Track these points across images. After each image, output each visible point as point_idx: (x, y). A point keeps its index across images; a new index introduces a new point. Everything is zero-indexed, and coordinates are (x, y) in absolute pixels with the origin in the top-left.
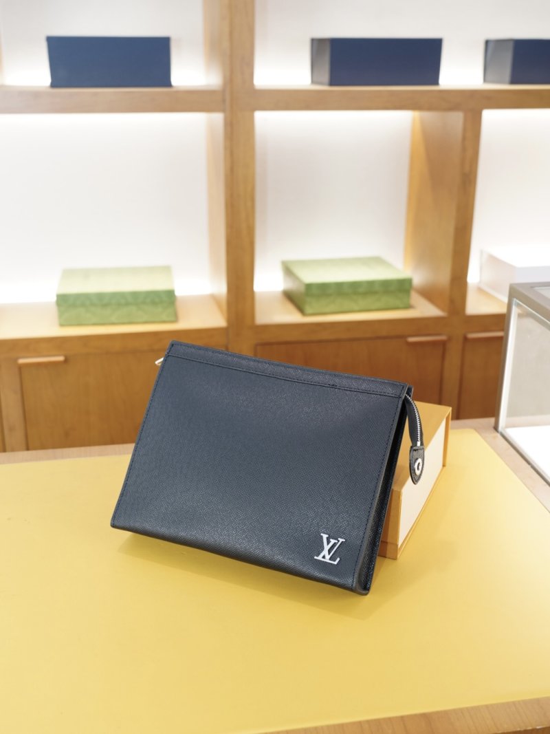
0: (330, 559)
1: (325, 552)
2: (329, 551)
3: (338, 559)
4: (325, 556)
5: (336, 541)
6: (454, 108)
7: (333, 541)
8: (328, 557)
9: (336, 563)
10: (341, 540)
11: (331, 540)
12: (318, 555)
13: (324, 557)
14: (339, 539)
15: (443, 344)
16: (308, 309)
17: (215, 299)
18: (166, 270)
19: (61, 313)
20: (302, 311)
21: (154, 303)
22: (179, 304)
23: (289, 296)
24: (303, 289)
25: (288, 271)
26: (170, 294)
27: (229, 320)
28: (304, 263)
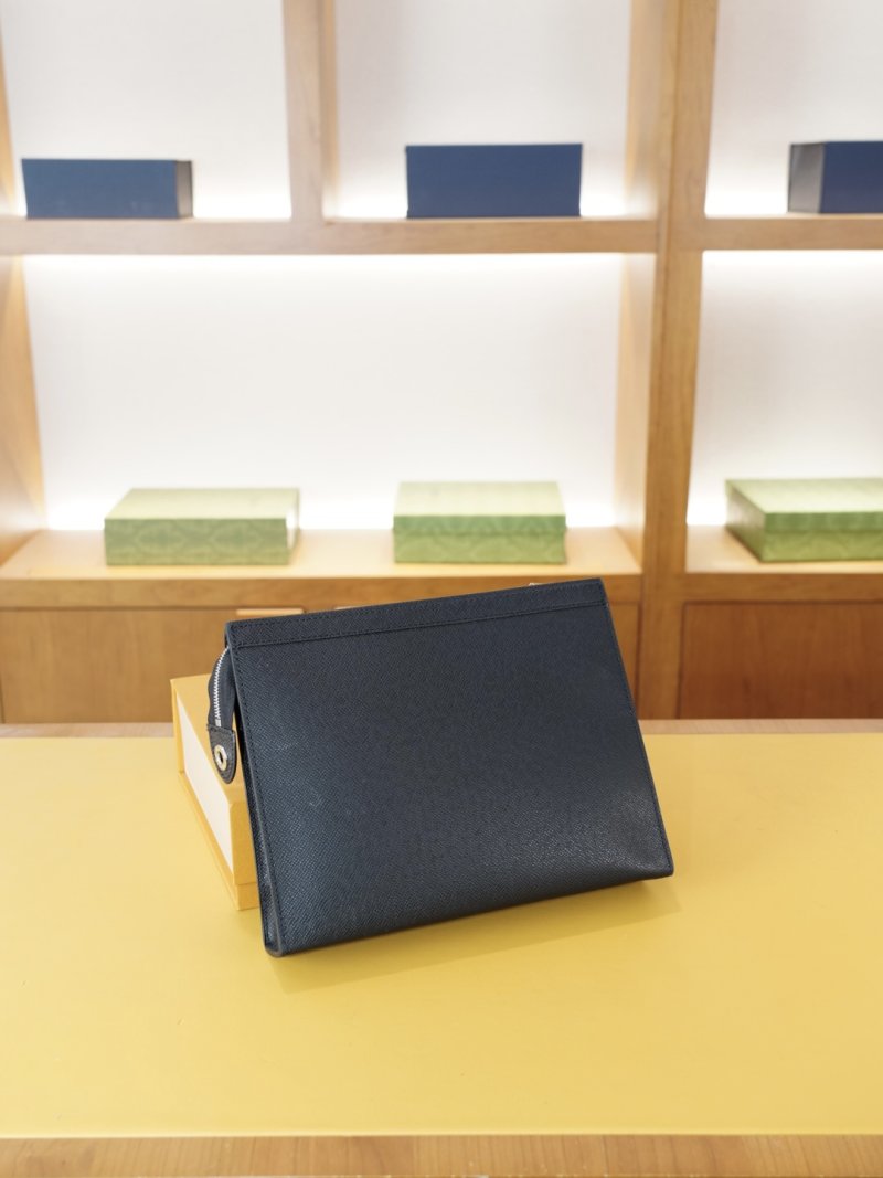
16: (768, 554)
17: (621, 533)
18: (551, 487)
19: (398, 544)
20: (757, 555)
21: (534, 534)
22: (568, 536)
23: (736, 534)
24: (761, 522)
25: (736, 494)
26: (559, 522)
27: (645, 564)
28: (761, 484)
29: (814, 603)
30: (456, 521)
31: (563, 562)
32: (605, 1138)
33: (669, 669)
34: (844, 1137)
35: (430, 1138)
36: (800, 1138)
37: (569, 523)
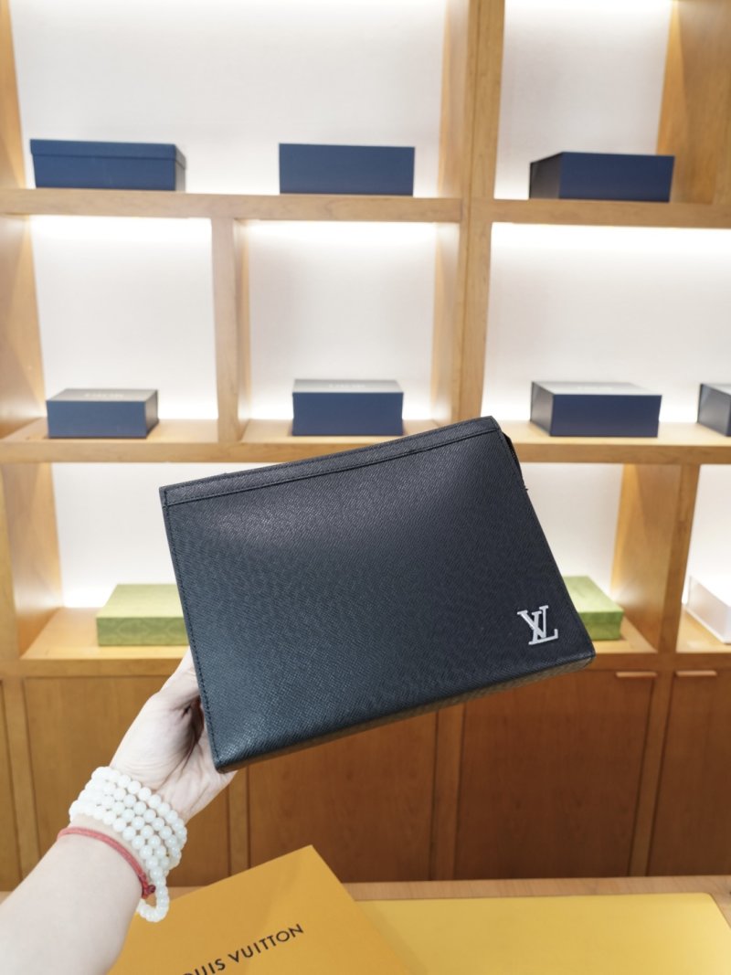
0: (548, 635)
1: (537, 631)
2: (541, 626)
3: (556, 631)
4: (539, 636)
5: (540, 612)
6: (673, 461)
7: (536, 614)
8: (543, 634)
9: (556, 636)
10: (544, 608)
11: (533, 614)
12: (531, 640)
13: (539, 638)
14: (541, 608)
15: (652, 683)
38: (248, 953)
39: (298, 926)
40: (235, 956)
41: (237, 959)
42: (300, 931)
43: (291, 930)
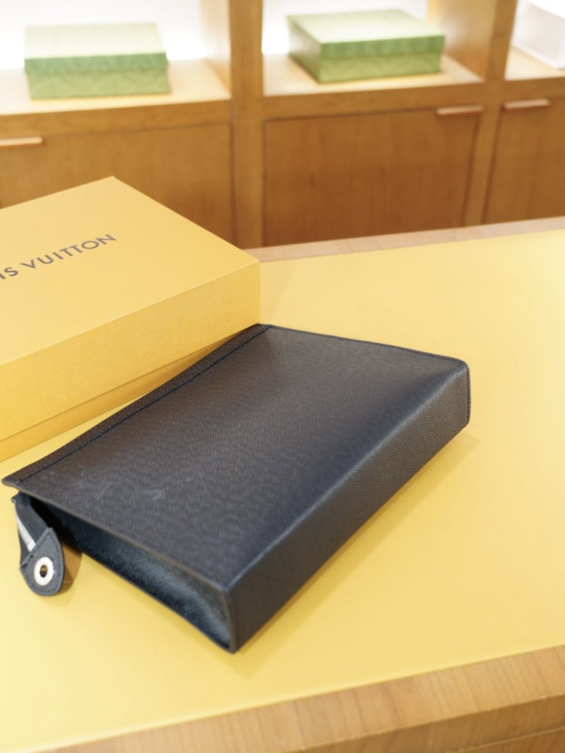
15: (477, 117)
16: (324, 76)
17: (212, 65)
18: (151, 26)
19: (32, 84)
20: (315, 76)
21: (143, 70)
22: (172, 71)
23: (298, 60)
24: (318, 51)
25: (296, 28)
26: (161, 59)
27: (234, 91)
28: (312, 17)
29: (359, 114)
30: (77, 61)
31: (168, 92)
32: (295, 703)
33: (256, 174)
34: (499, 660)
35: (132, 736)
36: (463, 668)
37: (169, 57)
38: (47, 260)
39: (108, 236)
40: (30, 264)
41: (33, 266)
42: (112, 239)
43: (100, 240)
